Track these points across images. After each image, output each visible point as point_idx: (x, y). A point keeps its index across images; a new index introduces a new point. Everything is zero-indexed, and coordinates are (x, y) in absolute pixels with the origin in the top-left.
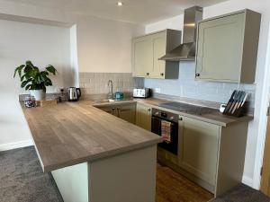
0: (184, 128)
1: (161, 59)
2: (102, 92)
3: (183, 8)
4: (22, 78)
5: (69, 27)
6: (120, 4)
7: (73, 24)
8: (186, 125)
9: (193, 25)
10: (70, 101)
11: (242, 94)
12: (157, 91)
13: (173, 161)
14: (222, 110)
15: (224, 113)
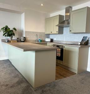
0: (65, 50)
1: (57, 26)
2: (33, 39)
3: (65, 7)
4: (4, 32)
5: (21, 14)
6: (42, 5)
7: (23, 13)
8: (66, 49)
9: (69, 14)
10: (21, 41)
11: (86, 37)
12: (55, 39)
13: (61, 63)
14: (79, 44)
15: (80, 44)
